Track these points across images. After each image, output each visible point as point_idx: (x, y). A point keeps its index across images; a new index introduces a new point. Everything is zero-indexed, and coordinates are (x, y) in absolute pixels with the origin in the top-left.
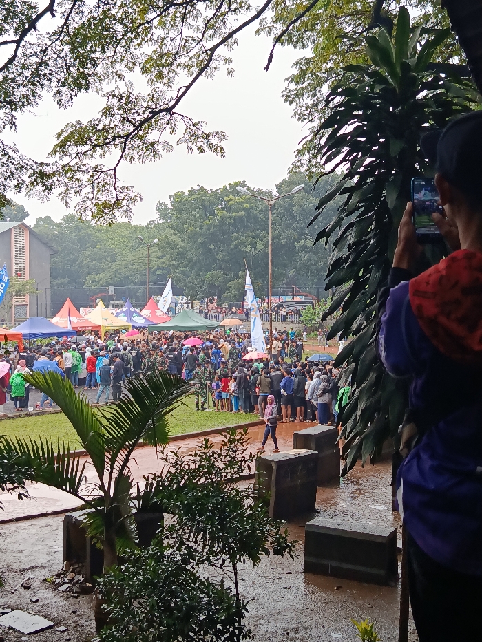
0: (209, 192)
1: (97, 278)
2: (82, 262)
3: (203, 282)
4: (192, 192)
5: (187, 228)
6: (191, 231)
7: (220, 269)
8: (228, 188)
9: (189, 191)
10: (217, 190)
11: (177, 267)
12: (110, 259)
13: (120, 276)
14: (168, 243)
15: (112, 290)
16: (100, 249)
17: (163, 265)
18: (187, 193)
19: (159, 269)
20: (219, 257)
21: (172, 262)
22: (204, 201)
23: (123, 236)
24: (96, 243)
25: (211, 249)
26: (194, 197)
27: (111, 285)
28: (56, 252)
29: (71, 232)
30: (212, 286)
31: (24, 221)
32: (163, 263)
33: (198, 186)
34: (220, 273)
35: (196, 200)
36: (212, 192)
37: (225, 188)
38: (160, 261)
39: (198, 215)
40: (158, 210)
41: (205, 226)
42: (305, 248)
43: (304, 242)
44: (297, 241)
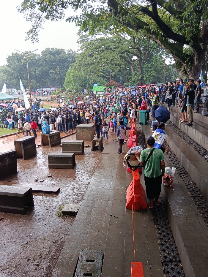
0: (19, 54)
4: (13, 54)
6: (14, 67)
10: (22, 53)
14: (7, 71)
18: (11, 54)
22: (17, 57)
33: (15, 52)
35: (14, 56)
37: (24, 53)
39: (15, 62)
41: (18, 66)
42: (52, 73)
43: (51, 71)
44: (49, 70)
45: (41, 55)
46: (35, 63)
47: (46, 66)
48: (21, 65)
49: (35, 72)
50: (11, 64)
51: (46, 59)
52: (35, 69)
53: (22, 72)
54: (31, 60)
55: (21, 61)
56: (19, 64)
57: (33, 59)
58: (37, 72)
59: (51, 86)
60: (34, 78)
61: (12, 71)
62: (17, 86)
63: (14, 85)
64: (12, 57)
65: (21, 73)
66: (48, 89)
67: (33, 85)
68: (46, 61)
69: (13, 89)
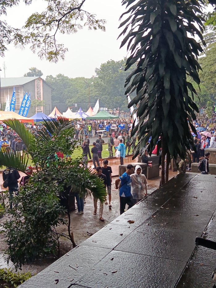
0: (116, 62)
1: (71, 100)
2: (64, 94)
3: (113, 101)
4: (108, 62)
5: (106, 78)
6: (108, 79)
7: (120, 95)
8: (124, 60)
9: (107, 62)
10: (119, 61)
11: (102, 95)
12: (76, 93)
13: (80, 100)
14: (99, 85)
15: (76, 105)
16: (72, 88)
17: (97, 95)
18: (106, 63)
19: (96, 96)
20: (120, 90)
21: (100, 93)
22: (113, 66)
23: (81, 83)
24: (70, 86)
25: (116, 87)
26: (109, 64)
27: (76, 103)
28: (54, 89)
29: (60, 81)
30: (117, 103)
31: (41, 77)
32: (97, 94)
33: (111, 60)
34: (120, 97)
35: (110, 65)
36: (117, 62)
37: (122, 60)
38: (96, 93)
39: (111, 72)
40: (96, 71)
41: (114, 77)
48: (118, 77)
53: (117, 86)
55: (118, 72)
56: (115, 75)
61: (105, 85)
64: (107, 66)
69: (105, 108)
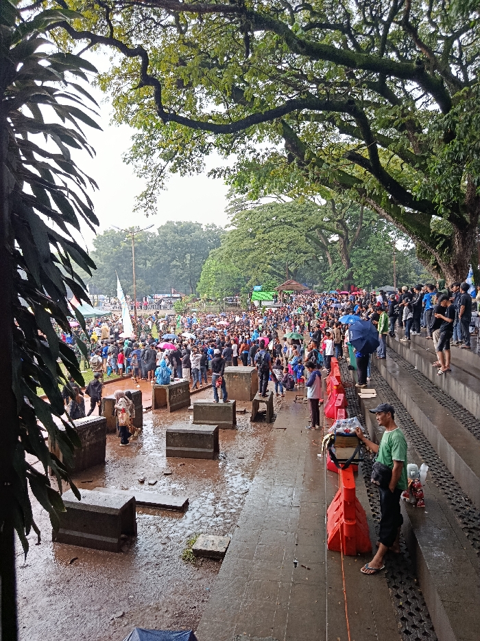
41: (114, 253)
42: (175, 266)
43: (174, 262)
44: (170, 262)
45: (157, 234)
46: (146, 248)
47: (165, 253)
48: (120, 253)
49: (145, 264)
50: (101, 250)
51: (166, 240)
52: (146, 259)
53: (120, 265)
54: (139, 243)
55: (119, 246)
56: (116, 250)
57: (143, 242)
58: (149, 264)
59: (173, 290)
60: (142, 276)
61: (103, 263)
62: (109, 290)
63: (104, 288)
64: (105, 237)
65: (118, 267)
66: (167, 295)
67: (139, 289)
68: (166, 245)
69: (101, 296)
